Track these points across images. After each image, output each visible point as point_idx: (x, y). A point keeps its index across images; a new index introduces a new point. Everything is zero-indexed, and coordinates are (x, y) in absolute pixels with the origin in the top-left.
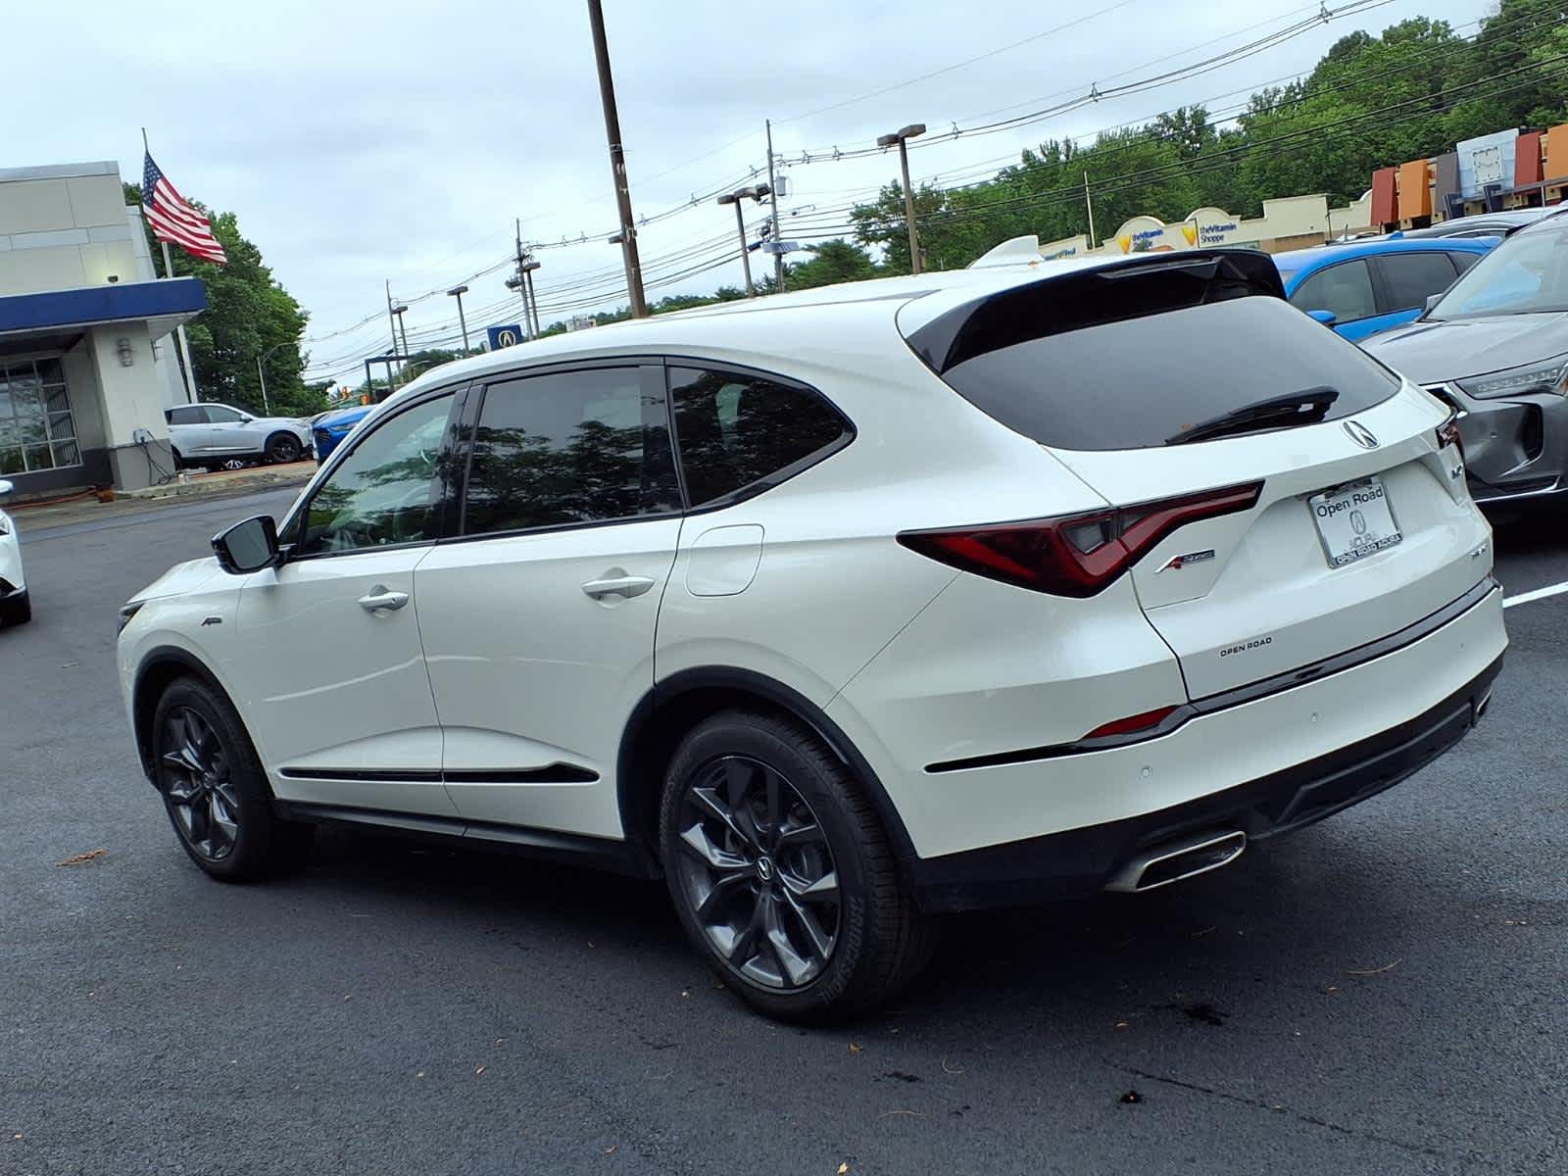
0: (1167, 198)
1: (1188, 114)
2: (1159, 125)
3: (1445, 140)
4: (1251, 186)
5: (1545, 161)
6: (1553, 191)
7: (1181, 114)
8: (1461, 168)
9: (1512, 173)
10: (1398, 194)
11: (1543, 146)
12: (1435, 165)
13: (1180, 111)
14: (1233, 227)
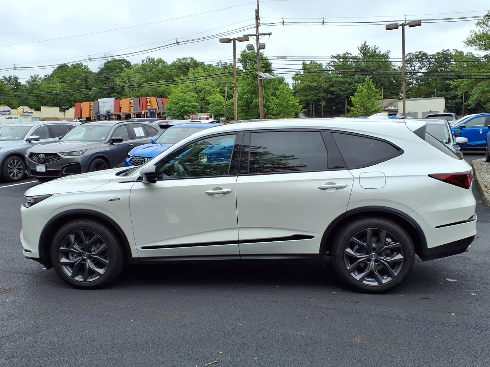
0: (8, 101)
1: (12, 78)
2: (3, 79)
3: (89, 98)
4: (34, 102)
5: (121, 107)
6: (123, 115)
7: (10, 77)
8: (99, 106)
9: (113, 109)
10: (82, 110)
11: (121, 103)
12: (92, 104)
13: (10, 76)
14: (32, 113)
